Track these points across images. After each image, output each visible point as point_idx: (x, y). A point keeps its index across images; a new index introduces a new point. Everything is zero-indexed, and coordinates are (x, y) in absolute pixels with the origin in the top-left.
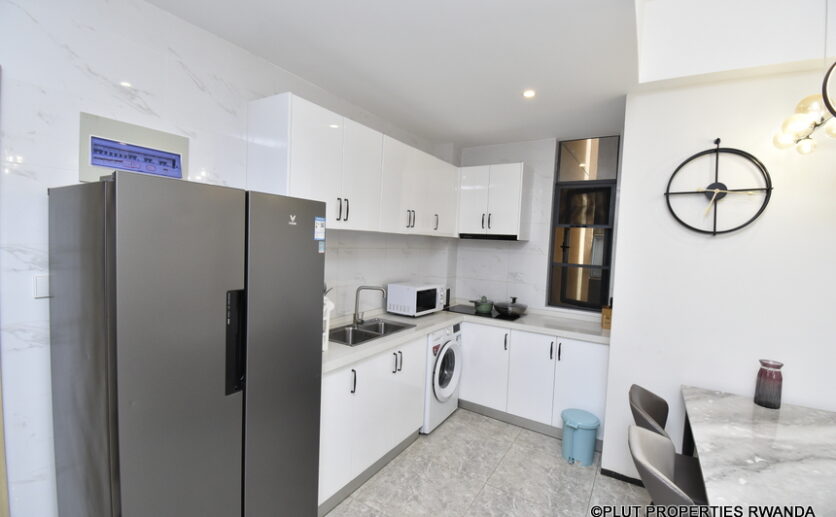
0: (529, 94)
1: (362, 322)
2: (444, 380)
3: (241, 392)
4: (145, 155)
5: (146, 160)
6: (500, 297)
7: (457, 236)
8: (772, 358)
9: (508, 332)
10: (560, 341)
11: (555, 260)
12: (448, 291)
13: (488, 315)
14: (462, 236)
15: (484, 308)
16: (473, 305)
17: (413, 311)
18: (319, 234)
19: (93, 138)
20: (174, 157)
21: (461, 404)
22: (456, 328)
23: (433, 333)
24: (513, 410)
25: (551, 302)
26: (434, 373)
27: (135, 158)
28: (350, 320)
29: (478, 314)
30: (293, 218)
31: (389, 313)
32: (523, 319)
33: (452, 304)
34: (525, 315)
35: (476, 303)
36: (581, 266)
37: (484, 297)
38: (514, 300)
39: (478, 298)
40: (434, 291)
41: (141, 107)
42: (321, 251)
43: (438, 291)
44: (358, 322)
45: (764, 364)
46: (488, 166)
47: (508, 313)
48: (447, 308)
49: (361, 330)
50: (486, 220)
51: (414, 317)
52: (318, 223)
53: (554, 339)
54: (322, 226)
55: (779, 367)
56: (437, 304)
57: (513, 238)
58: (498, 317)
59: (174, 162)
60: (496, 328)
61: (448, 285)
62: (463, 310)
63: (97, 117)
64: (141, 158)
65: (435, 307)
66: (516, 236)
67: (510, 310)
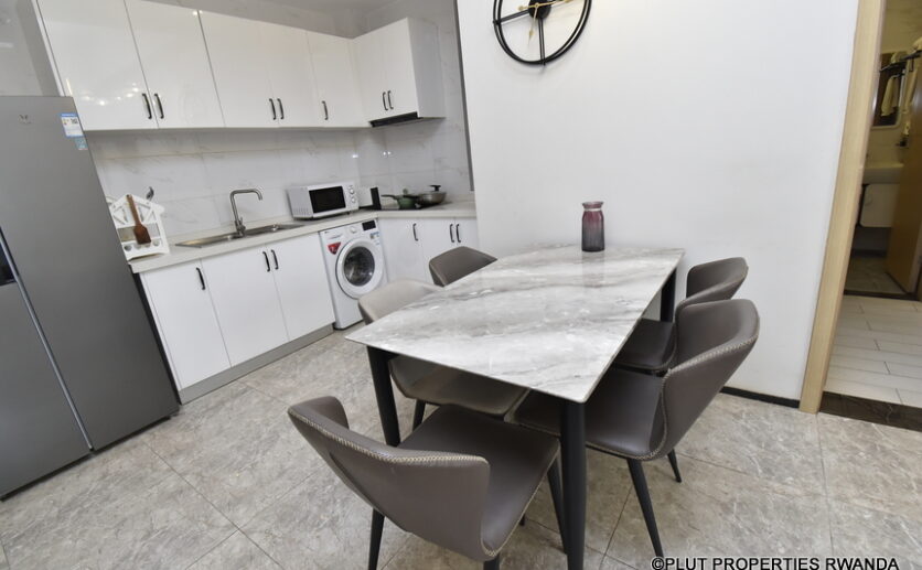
7: (367, 125)
8: (592, 200)
9: (417, 221)
12: (375, 190)
14: (374, 123)
17: (310, 213)
18: (74, 130)
22: (369, 225)
23: (326, 231)
26: (336, 271)
31: (296, 219)
37: (405, 191)
38: (437, 188)
40: (340, 189)
43: (345, 188)
44: (239, 229)
45: (585, 206)
50: (387, 101)
51: (313, 218)
52: (66, 119)
54: (75, 122)
55: (599, 205)
56: (347, 203)
57: (413, 116)
61: (376, 183)
65: (344, 206)
66: (416, 113)
67: (430, 198)
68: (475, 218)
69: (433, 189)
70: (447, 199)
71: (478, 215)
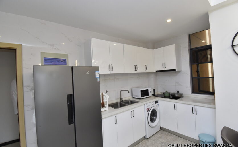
0: (169, 21)
1: (123, 101)
2: (152, 120)
3: (73, 124)
4: (58, 60)
5: (58, 61)
6: (173, 91)
7: (155, 71)
9: (175, 103)
10: (196, 107)
11: (193, 77)
12: (154, 90)
13: (169, 97)
14: (157, 71)
15: (167, 95)
16: (163, 94)
17: (140, 97)
18: (97, 76)
19: (44, 58)
20: (65, 60)
21: (161, 128)
22: (156, 102)
23: (146, 104)
24: (180, 132)
25: (194, 91)
26: (148, 117)
27: (55, 61)
28: (119, 100)
29: (165, 97)
30: (88, 72)
31: (133, 98)
32: (182, 98)
33: (156, 94)
34: (183, 97)
35: (163, 93)
36: (210, 78)
37: (166, 91)
38: (178, 92)
39: (164, 92)
40: (148, 90)
41: (55, 49)
42: (98, 81)
43: (149, 90)
44: (122, 101)
46: (162, 48)
47: (176, 96)
48: (154, 95)
49: (122, 103)
50: (164, 65)
51: (140, 99)
52: (97, 73)
53: (193, 106)
54: (98, 73)
56: (149, 94)
57: (174, 70)
58: (172, 98)
59: (65, 61)
60: (171, 102)
61: (154, 88)
62: (159, 96)
63: (45, 53)
64: (56, 61)
65: (148, 95)
66: (175, 69)
67: (177, 95)
68: (215, 108)
69: (177, 92)
70: (183, 96)
71: (216, 107)
